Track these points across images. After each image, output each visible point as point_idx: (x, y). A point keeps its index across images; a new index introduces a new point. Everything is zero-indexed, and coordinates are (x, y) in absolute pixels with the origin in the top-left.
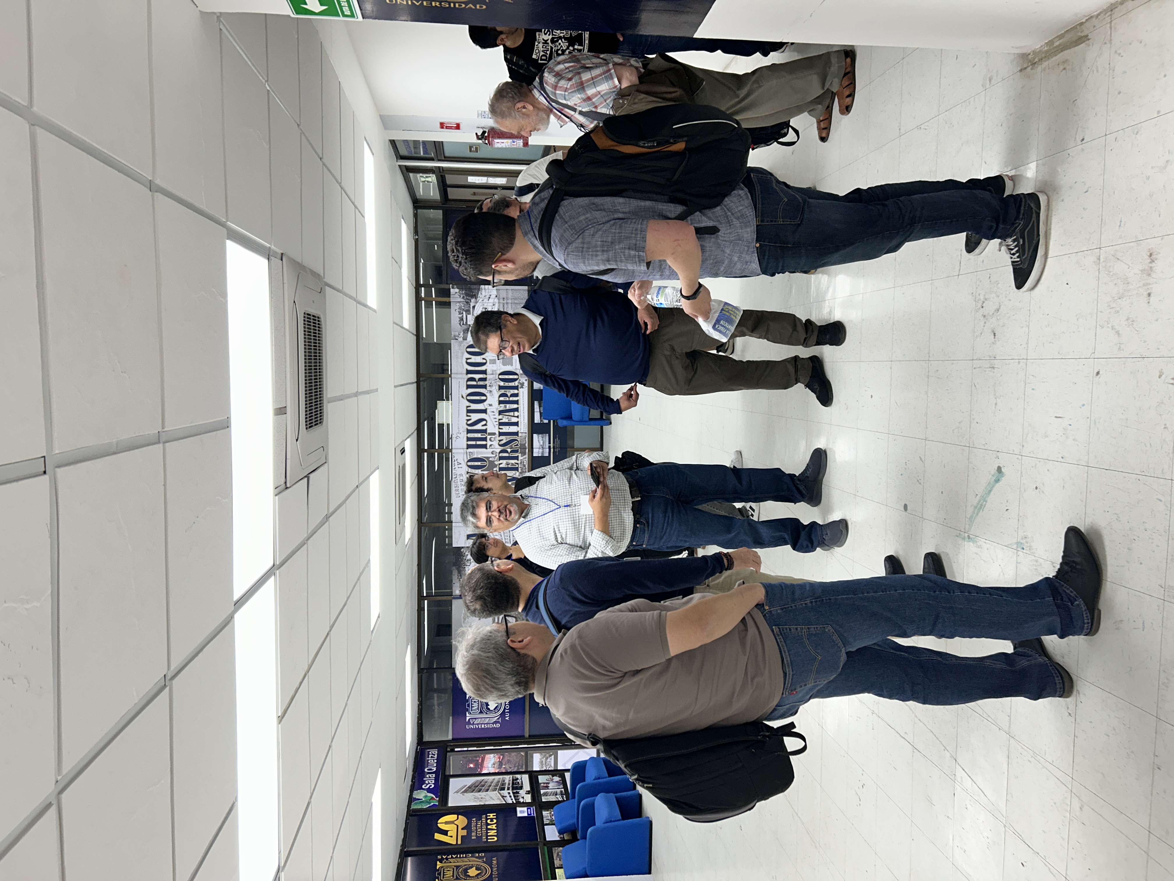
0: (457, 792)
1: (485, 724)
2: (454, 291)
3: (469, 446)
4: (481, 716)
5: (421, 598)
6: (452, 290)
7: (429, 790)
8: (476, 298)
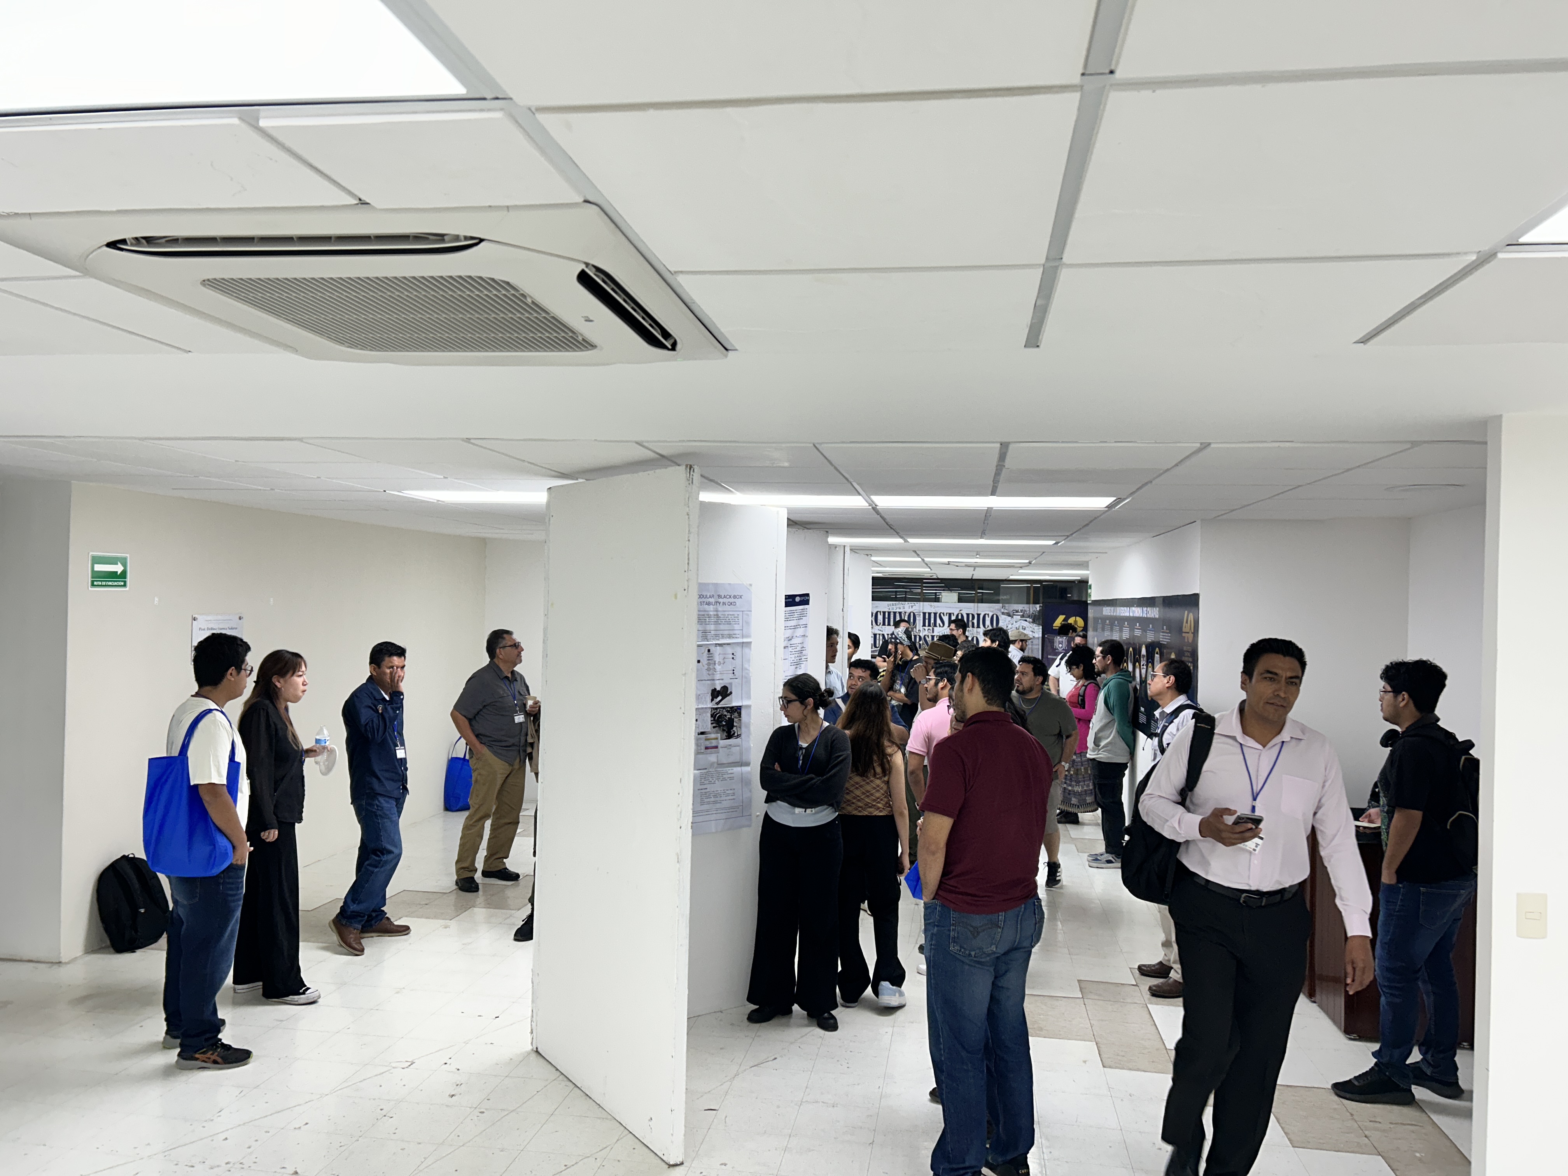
3: (924, 614)
6: (1038, 605)
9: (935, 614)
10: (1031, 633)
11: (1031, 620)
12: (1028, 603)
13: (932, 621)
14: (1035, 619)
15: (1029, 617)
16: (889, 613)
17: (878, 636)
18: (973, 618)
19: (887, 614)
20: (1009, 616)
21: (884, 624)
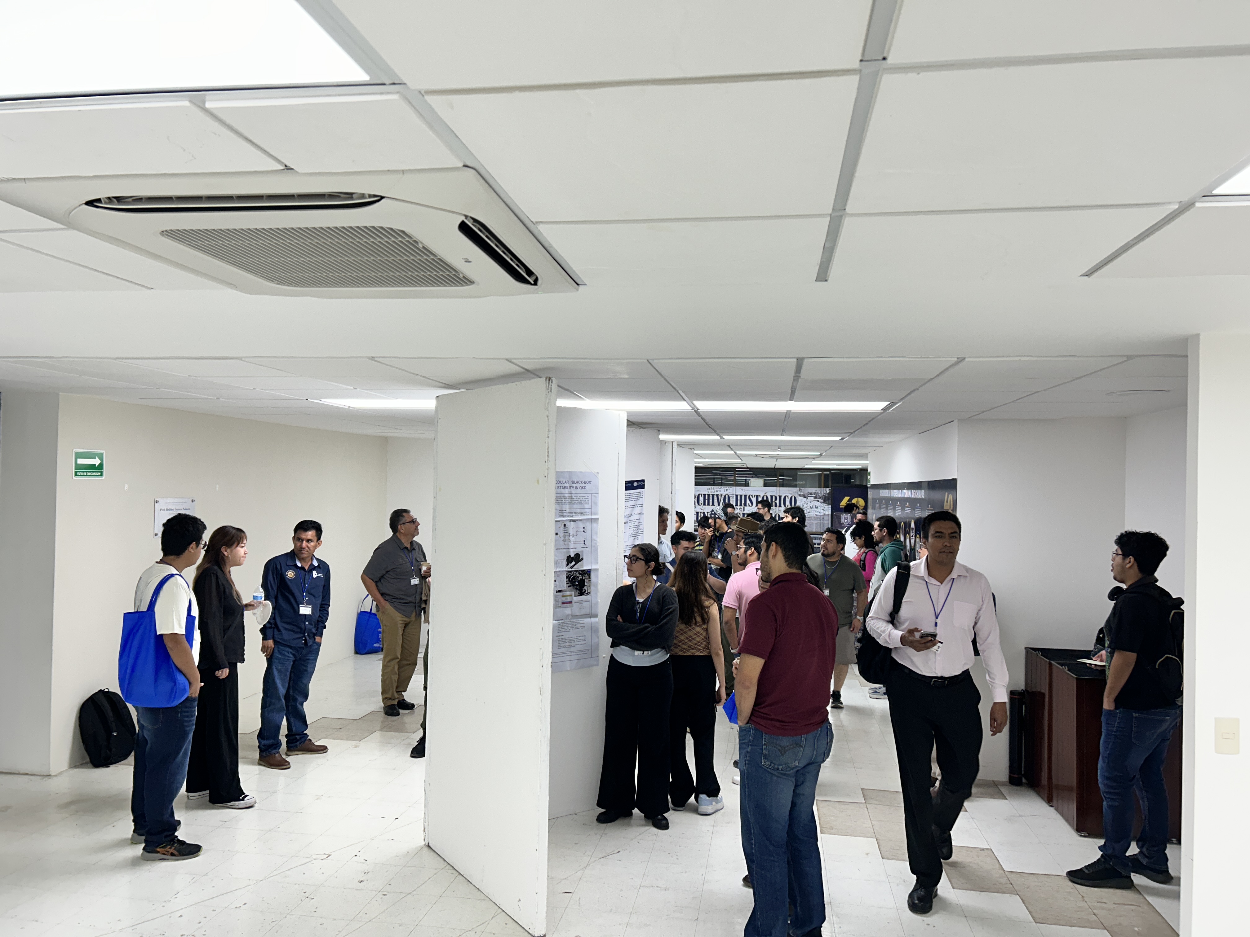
2: (827, 490)
3: (737, 496)
9: (745, 496)
10: (822, 511)
11: (822, 501)
12: (820, 487)
13: (743, 502)
14: (825, 500)
15: (820, 498)
16: (709, 495)
17: (699, 514)
18: (776, 499)
19: (707, 496)
20: (805, 497)
21: (704, 504)
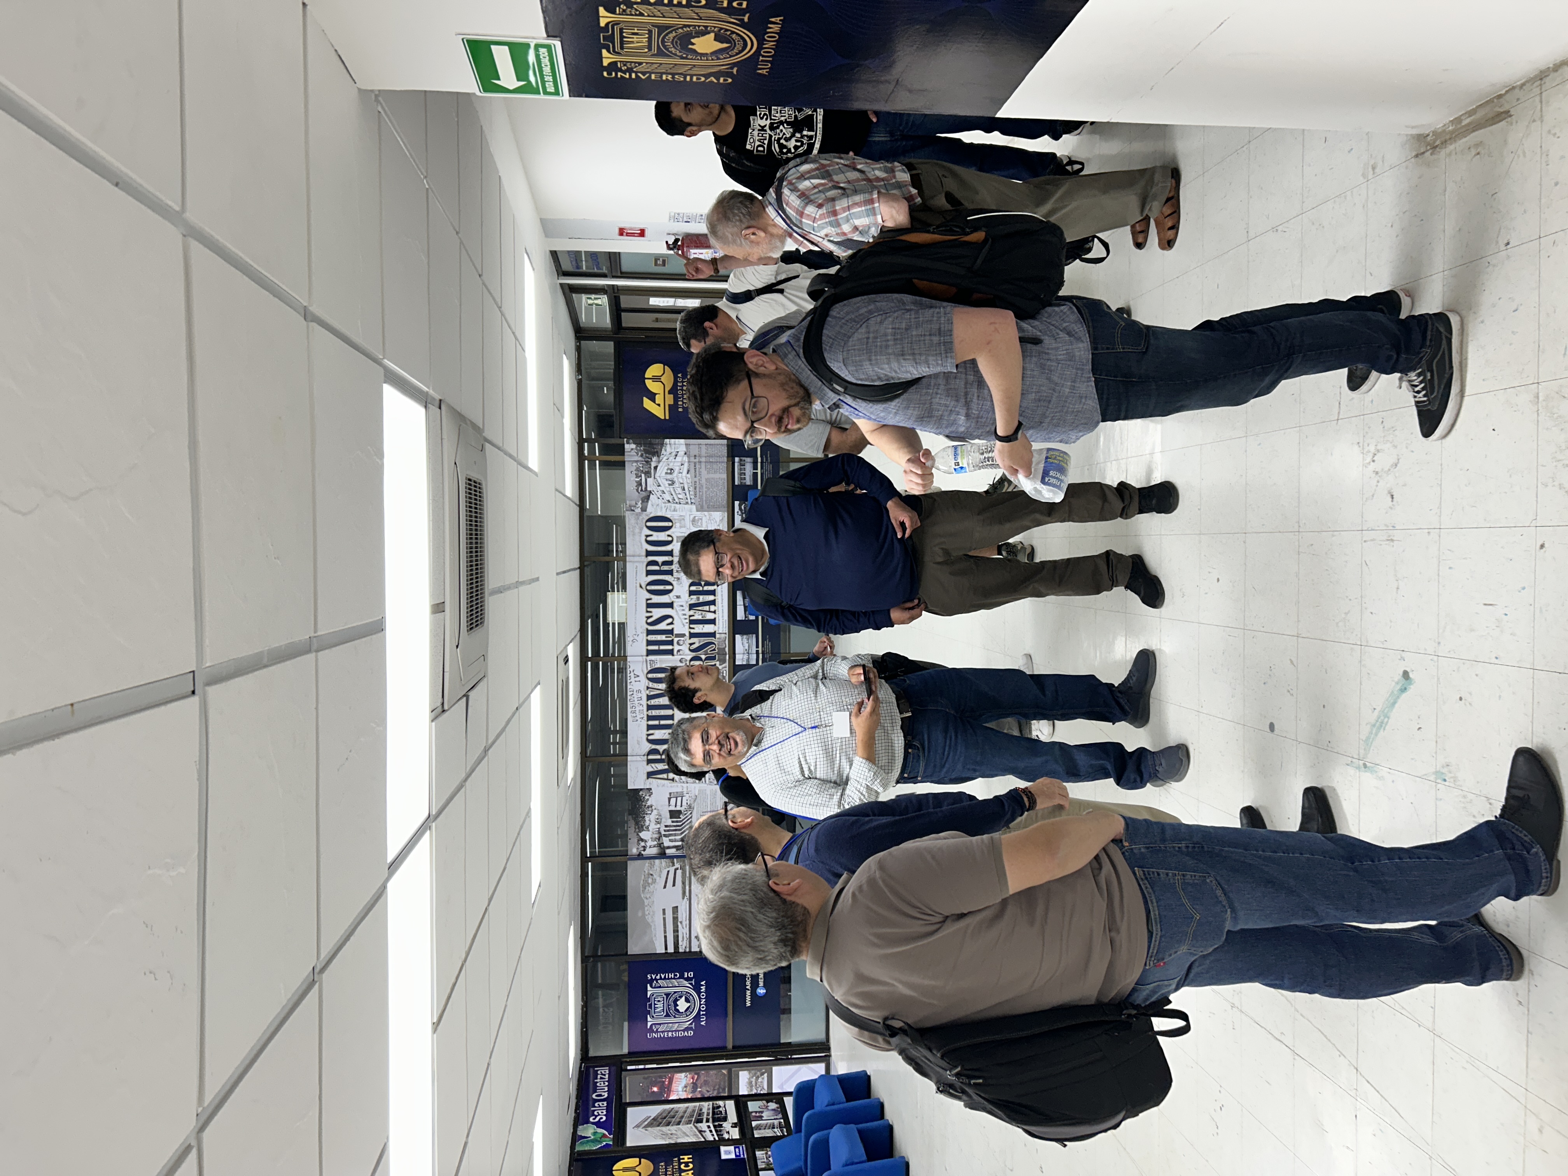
0: (638, 1126)
1: (672, 1031)
2: (629, 447)
3: (649, 653)
4: (668, 1020)
5: (584, 860)
6: (627, 446)
7: (599, 1124)
8: (659, 456)
10: (679, 459)
11: (655, 459)
12: (622, 465)
15: (648, 463)
18: (654, 563)
20: (648, 498)
